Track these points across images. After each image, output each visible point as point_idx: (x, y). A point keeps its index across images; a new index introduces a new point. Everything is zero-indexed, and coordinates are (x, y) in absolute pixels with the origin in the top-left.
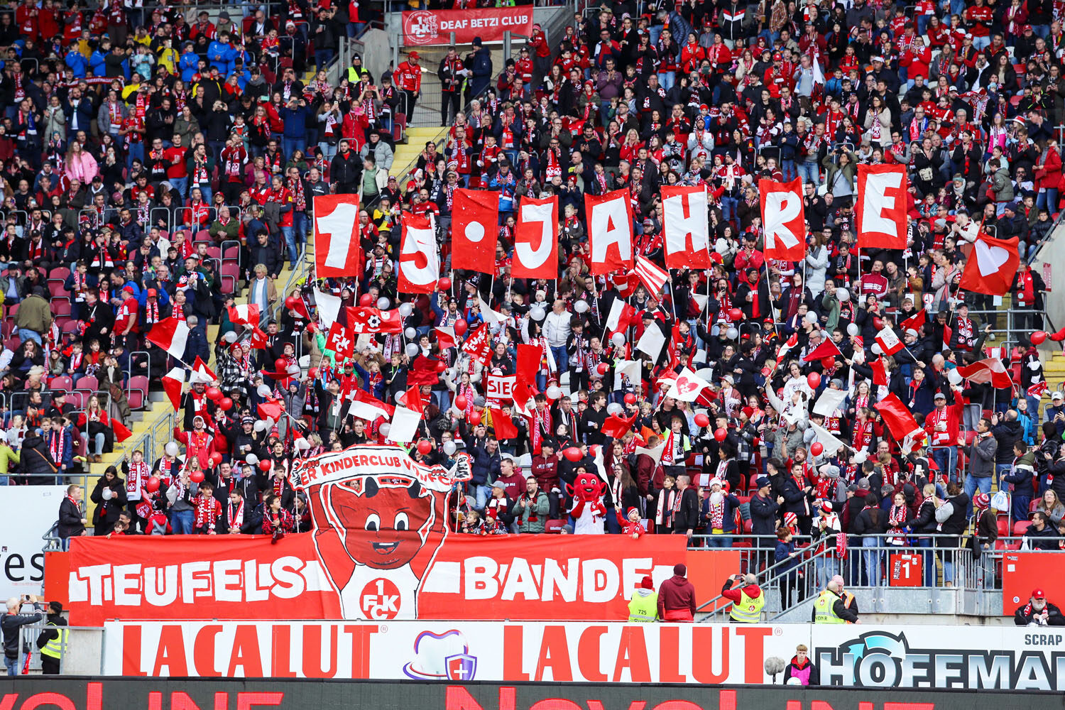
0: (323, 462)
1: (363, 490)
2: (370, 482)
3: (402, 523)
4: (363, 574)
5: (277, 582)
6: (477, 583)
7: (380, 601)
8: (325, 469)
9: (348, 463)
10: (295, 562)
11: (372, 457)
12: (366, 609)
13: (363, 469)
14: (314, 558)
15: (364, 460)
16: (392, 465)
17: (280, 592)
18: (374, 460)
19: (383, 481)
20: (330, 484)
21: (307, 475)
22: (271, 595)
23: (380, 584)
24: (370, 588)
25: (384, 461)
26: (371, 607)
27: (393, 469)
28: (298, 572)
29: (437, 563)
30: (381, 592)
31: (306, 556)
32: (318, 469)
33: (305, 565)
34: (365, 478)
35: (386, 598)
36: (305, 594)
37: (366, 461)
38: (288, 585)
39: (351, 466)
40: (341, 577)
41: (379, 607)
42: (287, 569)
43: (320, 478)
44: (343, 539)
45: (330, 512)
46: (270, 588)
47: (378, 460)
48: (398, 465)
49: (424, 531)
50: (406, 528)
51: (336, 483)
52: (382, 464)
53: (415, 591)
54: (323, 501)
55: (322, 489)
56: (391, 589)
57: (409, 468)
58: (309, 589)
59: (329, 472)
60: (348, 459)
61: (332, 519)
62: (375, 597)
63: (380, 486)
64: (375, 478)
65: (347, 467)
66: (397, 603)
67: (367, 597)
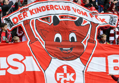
0: (30, 9)
1: (52, 22)
2: (55, 18)
3: (73, 38)
4: (56, 63)
5: (10, 66)
6: (114, 67)
7: (65, 76)
8: (32, 13)
9: (44, 9)
10: (20, 57)
11: (55, 6)
12: (58, 80)
13: (51, 12)
14: (30, 55)
15: (52, 7)
16: (65, 9)
17: (11, 71)
18: (56, 7)
19: (62, 17)
20: (35, 19)
21: (22, 15)
22: (7, 73)
23: (65, 68)
24: (60, 70)
25: (61, 8)
26: (60, 79)
27: (66, 12)
28: (21, 62)
29: (93, 58)
30: (65, 71)
31: (26, 54)
32: (28, 12)
33: (25, 58)
34: (52, 16)
35: (68, 74)
36: (25, 73)
37: (53, 8)
38: (16, 68)
39: (45, 10)
40: (45, 64)
41: (65, 79)
42: (15, 60)
43: (29, 16)
44: (44, 46)
45: (36, 32)
46: (6, 69)
47: (58, 7)
48: (70, 10)
49: (85, 42)
50: (76, 40)
51: (38, 19)
52: (60, 9)
53: (83, 72)
54: (32, 28)
55: (31, 22)
56: (70, 70)
57: (75, 11)
58: (27, 70)
59: (34, 14)
60: (44, 7)
61: (37, 36)
62: (63, 74)
63: (60, 20)
64: (58, 16)
65: (43, 11)
66: (74, 77)
67: (58, 74)
